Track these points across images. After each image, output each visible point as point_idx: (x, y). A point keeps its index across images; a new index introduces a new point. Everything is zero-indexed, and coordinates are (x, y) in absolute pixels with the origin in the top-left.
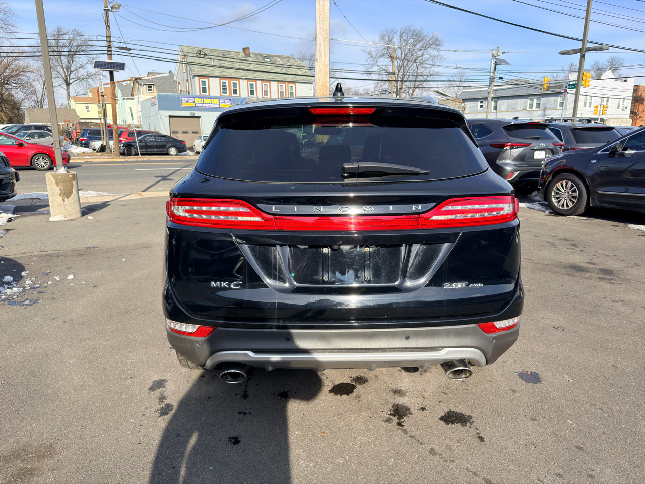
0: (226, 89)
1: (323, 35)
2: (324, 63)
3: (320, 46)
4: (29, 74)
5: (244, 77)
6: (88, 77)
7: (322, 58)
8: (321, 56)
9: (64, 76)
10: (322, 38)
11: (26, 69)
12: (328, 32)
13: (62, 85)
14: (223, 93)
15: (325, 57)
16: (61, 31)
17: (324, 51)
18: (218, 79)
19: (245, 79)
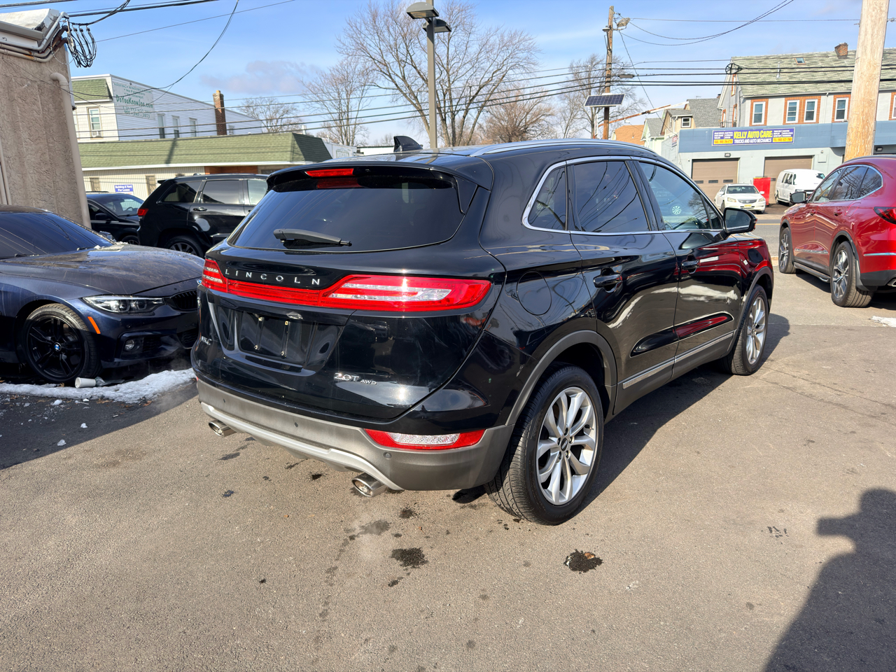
0: (795, 114)
1: (872, 16)
2: (869, 63)
3: (866, 35)
4: (548, 119)
5: (828, 93)
6: (618, 114)
7: (866, 54)
8: (865, 52)
9: (590, 116)
10: (869, 22)
11: (548, 112)
12: (884, 9)
13: (587, 128)
14: (789, 119)
15: (873, 52)
16: (595, 60)
17: (873, 43)
18: (783, 99)
19: (830, 94)
